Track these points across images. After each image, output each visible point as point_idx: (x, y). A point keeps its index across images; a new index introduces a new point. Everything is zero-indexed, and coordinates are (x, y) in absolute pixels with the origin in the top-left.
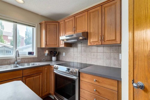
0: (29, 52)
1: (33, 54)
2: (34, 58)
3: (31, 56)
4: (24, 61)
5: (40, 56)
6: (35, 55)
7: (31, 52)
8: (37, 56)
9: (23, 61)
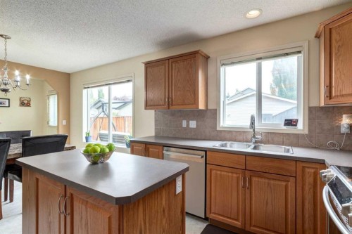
0: (286, 120)
1: (296, 125)
2: (297, 136)
3: (290, 129)
4: (273, 140)
5: (317, 131)
6: (301, 127)
7: (291, 120)
8: (306, 132)
9: (270, 139)
